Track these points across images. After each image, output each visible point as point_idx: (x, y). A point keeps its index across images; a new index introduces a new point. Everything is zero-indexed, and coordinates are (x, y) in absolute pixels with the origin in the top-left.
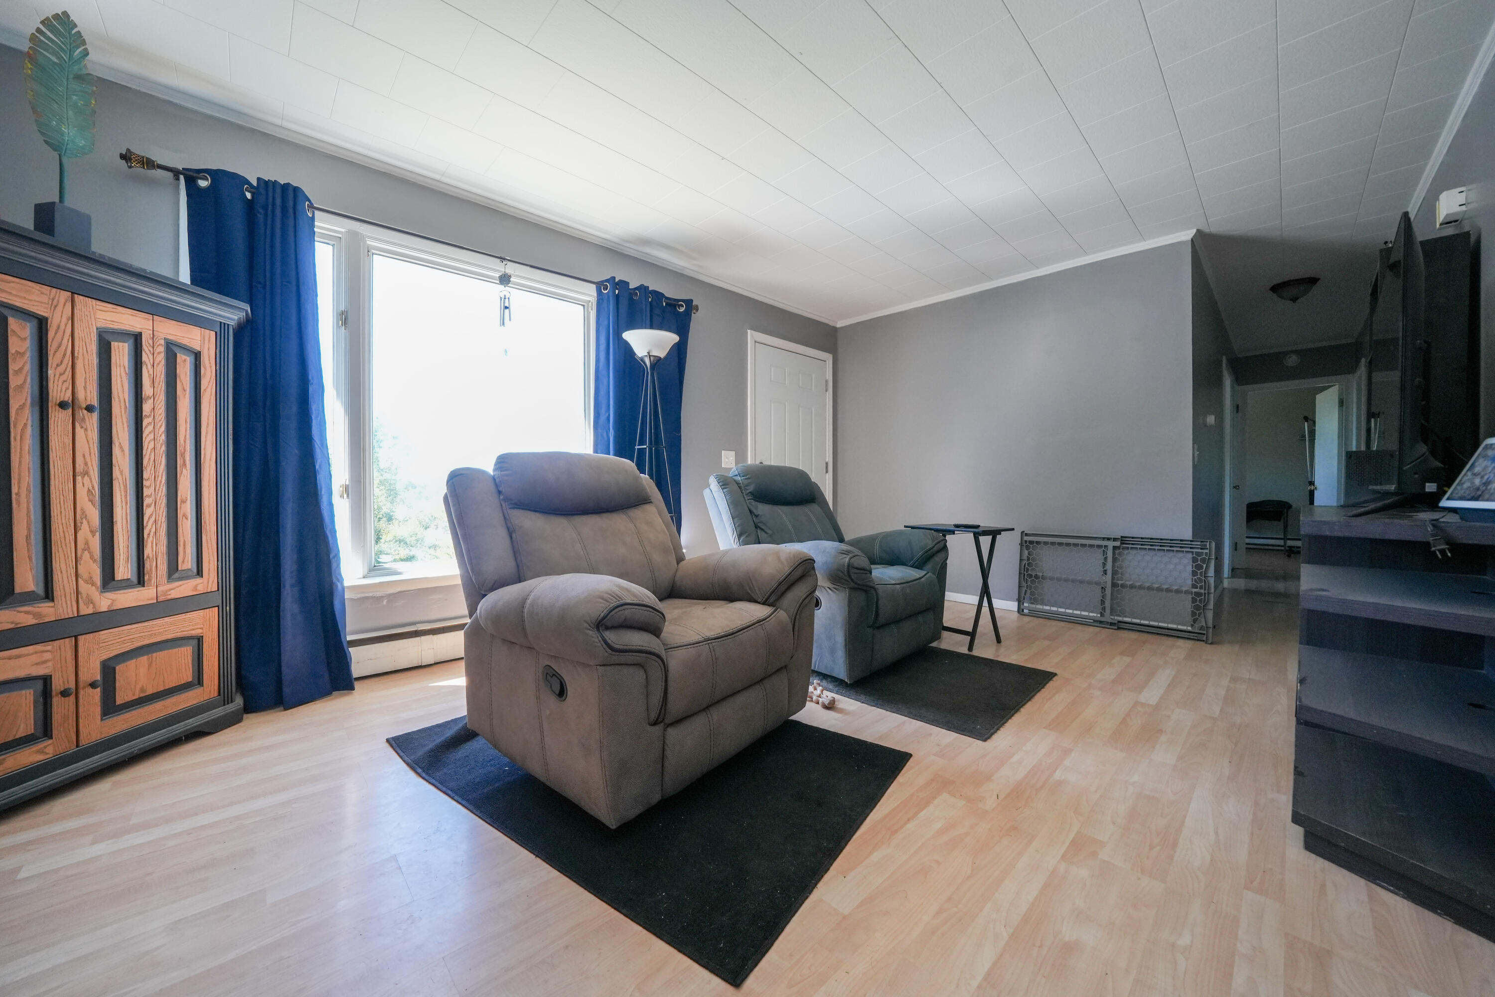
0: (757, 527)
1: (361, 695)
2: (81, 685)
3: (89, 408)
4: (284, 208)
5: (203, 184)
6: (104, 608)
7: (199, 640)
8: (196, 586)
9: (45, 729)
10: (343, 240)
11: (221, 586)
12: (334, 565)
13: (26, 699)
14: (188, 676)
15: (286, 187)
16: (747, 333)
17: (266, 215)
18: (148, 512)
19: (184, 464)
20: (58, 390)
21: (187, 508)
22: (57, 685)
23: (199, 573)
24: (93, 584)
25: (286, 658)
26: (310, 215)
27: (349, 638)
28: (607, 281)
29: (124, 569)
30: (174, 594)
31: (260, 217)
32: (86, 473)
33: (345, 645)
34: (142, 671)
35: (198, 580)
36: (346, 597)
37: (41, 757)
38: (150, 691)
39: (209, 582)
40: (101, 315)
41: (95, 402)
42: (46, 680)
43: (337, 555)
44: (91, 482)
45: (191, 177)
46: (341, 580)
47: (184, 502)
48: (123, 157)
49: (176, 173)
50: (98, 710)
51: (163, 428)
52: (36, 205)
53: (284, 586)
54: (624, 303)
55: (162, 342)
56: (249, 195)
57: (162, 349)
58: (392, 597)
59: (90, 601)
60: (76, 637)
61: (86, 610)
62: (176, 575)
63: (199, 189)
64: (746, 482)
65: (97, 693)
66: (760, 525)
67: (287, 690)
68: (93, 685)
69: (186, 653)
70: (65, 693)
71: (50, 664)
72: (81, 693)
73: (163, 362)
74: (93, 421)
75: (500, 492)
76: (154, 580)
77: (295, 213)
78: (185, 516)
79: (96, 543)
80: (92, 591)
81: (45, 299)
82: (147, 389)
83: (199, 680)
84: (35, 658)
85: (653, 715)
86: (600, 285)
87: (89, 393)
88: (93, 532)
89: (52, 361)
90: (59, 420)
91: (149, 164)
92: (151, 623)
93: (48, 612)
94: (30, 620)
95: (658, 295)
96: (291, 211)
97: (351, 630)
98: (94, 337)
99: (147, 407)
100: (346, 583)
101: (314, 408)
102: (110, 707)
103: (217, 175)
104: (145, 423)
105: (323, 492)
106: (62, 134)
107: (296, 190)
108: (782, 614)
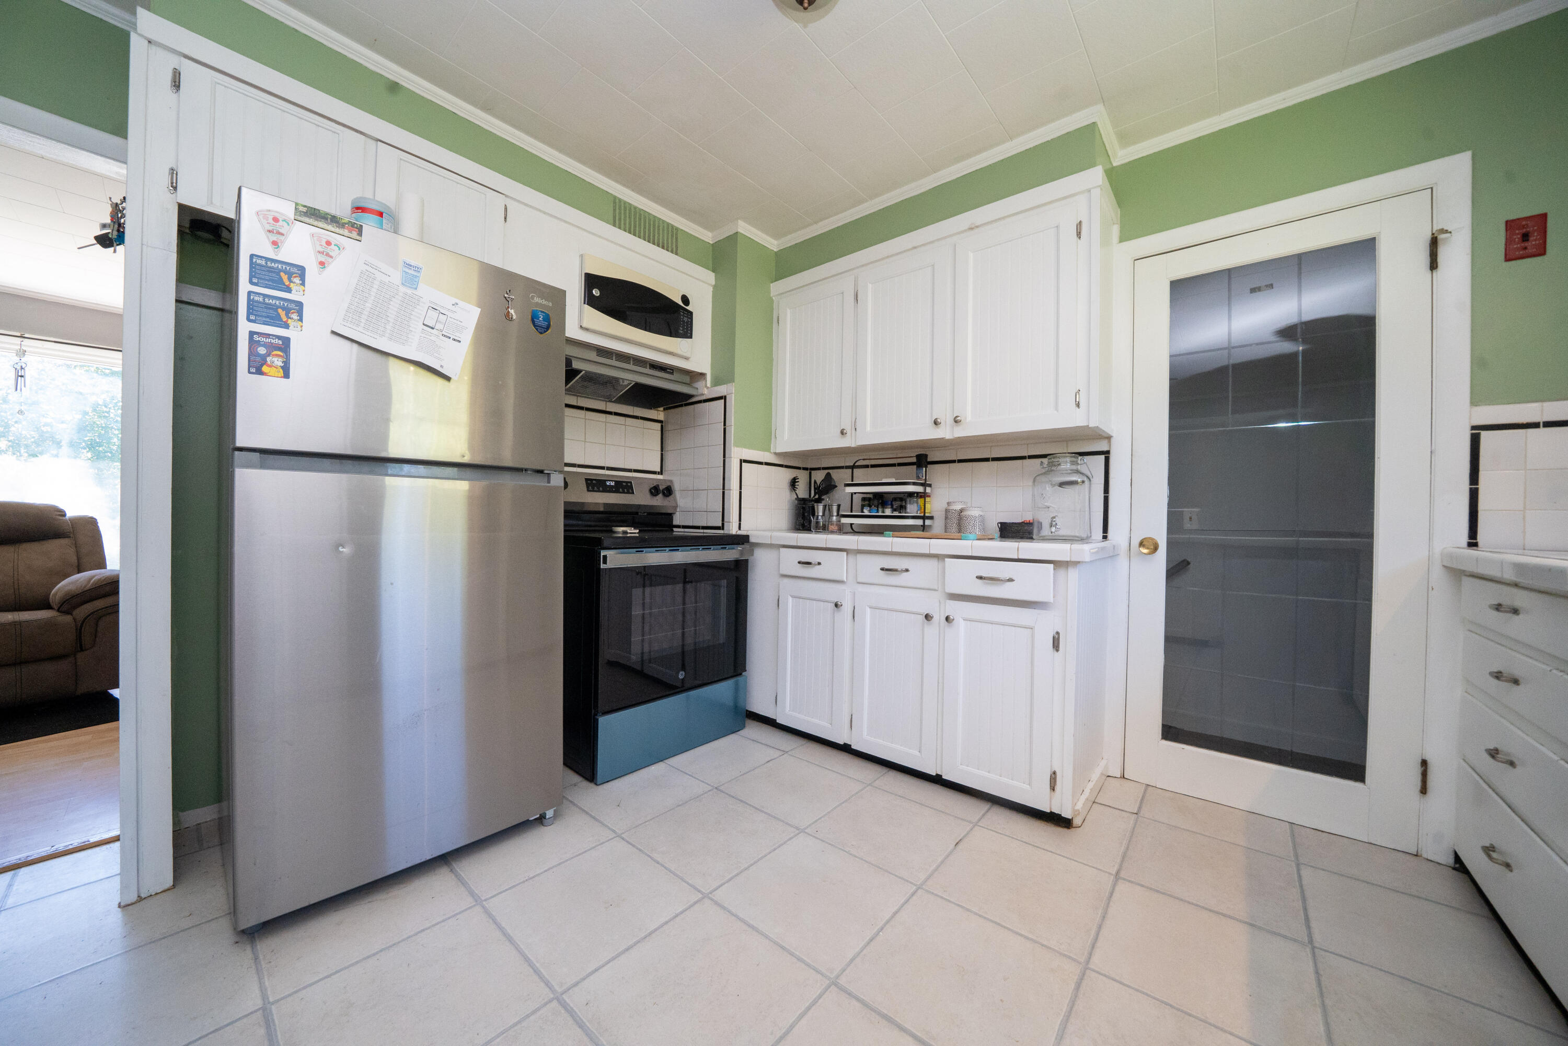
108: (68, 619)
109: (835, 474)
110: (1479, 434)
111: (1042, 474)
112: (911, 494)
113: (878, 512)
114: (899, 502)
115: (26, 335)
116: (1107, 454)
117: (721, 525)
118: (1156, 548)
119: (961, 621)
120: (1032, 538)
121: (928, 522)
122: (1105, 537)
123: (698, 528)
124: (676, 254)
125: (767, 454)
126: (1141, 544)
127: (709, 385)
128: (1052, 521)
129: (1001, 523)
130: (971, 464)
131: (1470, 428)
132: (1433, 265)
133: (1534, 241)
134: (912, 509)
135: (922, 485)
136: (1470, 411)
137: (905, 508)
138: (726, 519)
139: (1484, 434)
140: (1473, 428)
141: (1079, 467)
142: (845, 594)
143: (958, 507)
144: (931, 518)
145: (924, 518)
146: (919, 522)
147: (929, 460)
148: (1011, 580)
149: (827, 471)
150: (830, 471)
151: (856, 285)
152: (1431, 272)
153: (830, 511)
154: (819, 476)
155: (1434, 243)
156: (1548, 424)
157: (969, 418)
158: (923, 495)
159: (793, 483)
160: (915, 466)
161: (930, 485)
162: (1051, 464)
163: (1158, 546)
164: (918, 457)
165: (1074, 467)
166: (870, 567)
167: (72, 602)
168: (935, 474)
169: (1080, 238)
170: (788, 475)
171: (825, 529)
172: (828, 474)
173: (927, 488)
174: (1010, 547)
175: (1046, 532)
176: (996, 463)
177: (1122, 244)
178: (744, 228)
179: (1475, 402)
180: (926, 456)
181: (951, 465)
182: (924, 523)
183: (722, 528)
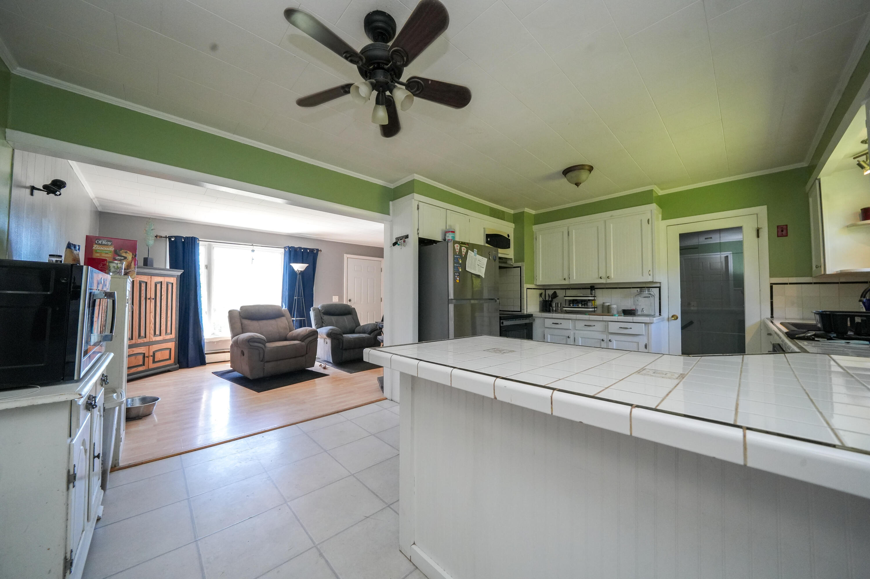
0: (323, 322)
1: (207, 366)
2: (149, 356)
3: (153, 299)
4: (192, 242)
5: (173, 239)
6: (154, 340)
7: (171, 349)
8: (170, 337)
9: (144, 364)
10: (207, 246)
11: (176, 337)
12: (202, 333)
13: (141, 357)
14: (168, 357)
15: (192, 237)
16: (344, 255)
17: (187, 245)
18: (162, 320)
19: (169, 309)
20: (148, 297)
21: (169, 319)
22: (146, 355)
23: (171, 334)
24: (152, 335)
25: (189, 356)
26: (198, 242)
27: (205, 352)
28: (287, 247)
29: (158, 332)
30: (166, 338)
31: (186, 246)
32: (152, 312)
33: (204, 354)
34: (160, 354)
35: (171, 335)
36: (205, 341)
37: (143, 369)
38: (161, 359)
39: (173, 336)
40: (155, 279)
41: (154, 298)
42: (144, 354)
43: (203, 330)
44: (153, 314)
45: (170, 238)
46: (203, 336)
47: (169, 317)
48: (156, 237)
49: (166, 237)
50: (152, 362)
51: (165, 301)
52: (144, 258)
53: (190, 337)
54: (292, 253)
55: (166, 282)
56: (183, 240)
57: (166, 284)
58: (218, 342)
59: (152, 339)
60: (149, 346)
61: (151, 340)
62: (167, 334)
63: (172, 240)
64: (321, 309)
65: (152, 358)
66: (324, 322)
67: (189, 363)
68: (151, 356)
69: (168, 351)
70: (147, 357)
71: (145, 351)
72: (150, 358)
73: (166, 287)
74: (153, 301)
75: (240, 315)
76: (162, 335)
77: (194, 244)
78: (169, 321)
79: (153, 326)
80: (152, 336)
81: (147, 278)
82: (163, 293)
83: (170, 359)
84: (143, 349)
85: (261, 360)
86: (285, 248)
87: (153, 296)
88: (153, 324)
89: (148, 290)
90: (148, 301)
91: (161, 237)
92: (162, 344)
93: (146, 340)
94: (142, 342)
95: (305, 249)
96: (193, 243)
97: (206, 350)
98: (154, 284)
99: (163, 297)
100: (205, 337)
101: (198, 292)
102: (154, 362)
103: (176, 237)
104: (162, 301)
105: (200, 314)
106: (149, 243)
107: (195, 238)
108: (303, 343)
109: (557, 291)
110: (772, 286)
111: (637, 295)
112: (589, 300)
113: (576, 306)
114: (585, 303)
115: (254, 245)
116: (660, 288)
117: (520, 310)
118: (677, 318)
119: (614, 341)
120: (635, 315)
121: (596, 309)
122: (660, 315)
123: (510, 311)
124: (504, 220)
125: (533, 285)
126: (672, 317)
127: (513, 262)
128: (642, 310)
129: (623, 310)
130: (611, 289)
131: (770, 284)
132: (758, 236)
133: (784, 233)
134: (590, 304)
135: (594, 297)
136: (770, 280)
137: (587, 304)
138: (522, 309)
139: (774, 286)
140: (771, 284)
141: (650, 292)
142: (571, 333)
143: (608, 304)
144: (596, 308)
145: (594, 308)
146: (593, 309)
147: (595, 287)
148: (631, 328)
149: (554, 290)
150: (556, 290)
151: (568, 229)
152: (757, 238)
153: (558, 305)
154: (550, 292)
155: (758, 231)
156: (790, 284)
157: (612, 277)
158: (594, 300)
159: (541, 295)
160: (590, 290)
161: (596, 297)
162: (641, 291)
163: (678, 318)
164: (591, 287)
165: (649, 293)
166: (580, 325)
167: (303, 338)
168: (598, 292)
169: (649, 224)
170: (539, 292)
171: (556, 311)
172: (555, 293)
173: (595, 298)
174: (629, 318)
175: (639, 313)
176: (620, 289)
177: (662, 221)
178: (527, 210)
179: (771, 276)
180: (594, 286)
181: (603, 290)
182: (595, 309)
183: (521, 311)
